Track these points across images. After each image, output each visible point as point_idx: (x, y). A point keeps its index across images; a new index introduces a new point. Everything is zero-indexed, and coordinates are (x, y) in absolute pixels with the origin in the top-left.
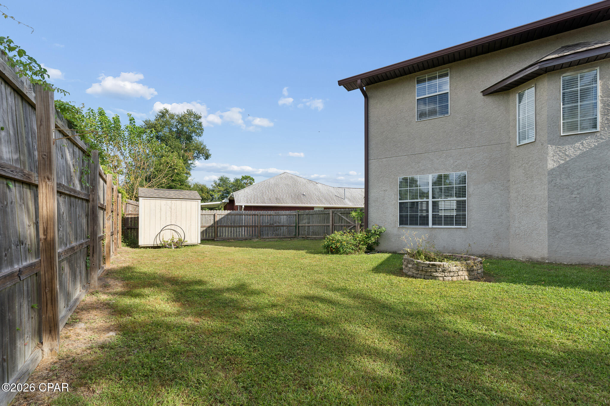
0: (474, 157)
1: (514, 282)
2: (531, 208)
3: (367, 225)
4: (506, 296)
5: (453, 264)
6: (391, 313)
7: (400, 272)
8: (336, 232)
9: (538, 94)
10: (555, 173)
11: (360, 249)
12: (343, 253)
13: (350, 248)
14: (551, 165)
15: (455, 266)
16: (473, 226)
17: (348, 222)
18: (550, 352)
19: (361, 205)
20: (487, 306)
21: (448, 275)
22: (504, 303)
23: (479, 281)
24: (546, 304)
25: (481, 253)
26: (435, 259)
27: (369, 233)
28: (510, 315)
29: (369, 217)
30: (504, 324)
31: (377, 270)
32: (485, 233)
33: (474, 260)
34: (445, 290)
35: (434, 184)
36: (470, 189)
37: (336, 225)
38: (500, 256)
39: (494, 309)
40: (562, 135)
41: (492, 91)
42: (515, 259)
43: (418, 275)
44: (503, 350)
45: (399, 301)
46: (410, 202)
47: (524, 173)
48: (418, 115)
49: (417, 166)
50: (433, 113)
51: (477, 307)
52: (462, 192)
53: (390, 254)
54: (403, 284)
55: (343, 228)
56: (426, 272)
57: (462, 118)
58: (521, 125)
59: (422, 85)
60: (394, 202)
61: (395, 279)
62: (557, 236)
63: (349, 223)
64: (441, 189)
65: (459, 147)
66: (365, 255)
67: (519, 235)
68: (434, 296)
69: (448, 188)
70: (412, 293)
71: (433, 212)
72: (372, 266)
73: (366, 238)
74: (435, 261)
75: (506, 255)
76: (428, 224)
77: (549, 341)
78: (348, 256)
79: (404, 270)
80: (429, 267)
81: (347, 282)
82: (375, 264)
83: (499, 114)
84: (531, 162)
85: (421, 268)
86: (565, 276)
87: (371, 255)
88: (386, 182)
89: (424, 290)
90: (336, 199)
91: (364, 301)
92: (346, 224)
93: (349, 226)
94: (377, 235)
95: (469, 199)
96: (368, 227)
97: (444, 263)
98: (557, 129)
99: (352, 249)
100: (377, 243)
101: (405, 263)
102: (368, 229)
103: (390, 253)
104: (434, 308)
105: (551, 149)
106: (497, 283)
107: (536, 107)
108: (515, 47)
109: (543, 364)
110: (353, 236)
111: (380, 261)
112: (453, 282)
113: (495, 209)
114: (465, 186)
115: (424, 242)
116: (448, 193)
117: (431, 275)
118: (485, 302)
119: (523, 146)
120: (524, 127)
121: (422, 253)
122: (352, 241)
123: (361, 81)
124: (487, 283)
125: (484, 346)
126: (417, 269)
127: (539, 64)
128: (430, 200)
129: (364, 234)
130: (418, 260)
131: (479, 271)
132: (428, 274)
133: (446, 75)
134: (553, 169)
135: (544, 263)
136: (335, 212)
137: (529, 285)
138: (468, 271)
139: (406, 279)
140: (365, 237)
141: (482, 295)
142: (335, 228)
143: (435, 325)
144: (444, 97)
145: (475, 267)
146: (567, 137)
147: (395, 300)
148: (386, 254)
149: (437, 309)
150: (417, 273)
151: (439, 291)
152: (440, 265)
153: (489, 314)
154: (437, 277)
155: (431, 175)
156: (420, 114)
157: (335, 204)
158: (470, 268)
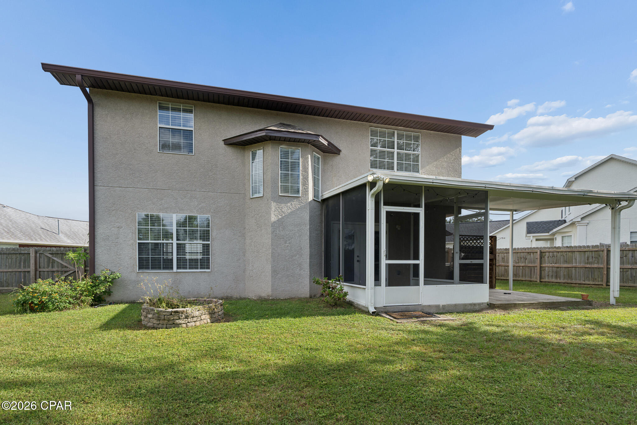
0: (216, 202)
1: (247, 319)
2: (260, 253)
3: (93, 270)
4: (240, 332)
5: (196, 309)
6: (124, 376)
7: (138, 325)
8: (40, 280)
9: (265, 157)
10: (275, 225)
11: (82, 301)
12: (53, 310)
13: (66, 302)
14: (273, 218)
15: (198, 311)
16: (216, 269)
17: (63, 266)
18: (268, 372)
19: (85, 243)
20: (224, 345)
21: (191, 320)
22: (239, 339)
23: (220, 323)
24: (268, 334)
25: (222, 295)
26: (178, 305)
27: (96, 280)
28: (242, 349)
29: (96, 260)
30: (237, 358)
31: (107, 326)
32: (226, 276)
33: (216, 302)
34: (187, 336)
35: (179, 224)
36: (213, 234)
37: (41, 270)
38: (238, 297)
39: (230, 346)
40: (280, 195)
41: (232, 142)
42: (249, 299)
43: (160, 325)
44: (235, 382)
45: (134, 359)
46: (151, 243)
47: (256, 223)
48: (161, 146)
49: (160, 203)
50: (176, 147)
51: (216, 348)
52: (205, 235)
53: (127, 305)
54: (141, 338)
55: (55, 274)
56: (169, 320)
57: (206, 161)
58: (253, 180)
59: (164, 113)
60: (132, 241)
61: (130, 334)
62: (277, 277)
63: (66, 267)
64: (185, 231)
65: (203, 190)
66: (91, 310)
67: (252, 277)
68: (176, 346)
69: (193, 231)
70: (151, 347)
71: (177, 255)
72: (100, 323)
73: (92, 287)
74: (177, 308)
75: (243, 296)
76: (172, 268)
77: (267, 364)
78: (62, 312)
79: (143, 322)
80: (172, 314)
81: (58, 349)
82: (104, 319)
83: (237, 166)
84: (260, 214)
85: (162, 317)
86: (281, 309)
87: (99, 309)
88: (120, 217)
89: (166, 341)
90: (43, 232)
91: (84, 370)
92: (60, 269)
93: (66, 272)
94: (108, 282)
95: (212, 243)
96: (94, 273)
97: (187, 309)
98: (277, 189)
99: (70, 303)
100: (108, 292)
101: (144, 313)
102: (95, 275)
103: (127, 303)
104: (175, 359)
105: (273, 205)
106: (235, 322)
107: (263, 167)
108: (249, 108)
109: (262, 384)
110: (70, 285)
111: (112, 315)
112: (196, 327)
113: (234, 253)
114: (209, 230)
115: (167, 288)
116: (192, 235)
117: (174, 324)
118: (223, 342)
119: (255, 199)
120: (256, 183)
121: (164, 300)
122: (70, 292)
123: (82, 78)
124: (226, 323)
125: (220, 384)
126: (159, 319)
127: (265, 131)
128: (175, 242)
129: (89, 281)
130: (159, 309)
131: (220, 313)
132: (171, 322)
133: (191, 111)
134: (275, 222)
135: (269, 300)
136: (41, 252)
137: (258, 320)
138: (210, 314)
139: (145, 331)
140: (91, 285)
141: (222, 335)
142: (39, 275)
143: (175, 376)
144: (188, 134)
145: (216, 310)
146: (283, 197)
147: (129, 360)
148: (121, 305)
149: (178, 359)
150: (158, 323)
151: (181, 339)
152: (183, 311)
153: (226, 352)
154: (180, 324)
155: (175, 215)
156: (163, 145)
157: (41, 240)
158: (212, 311)
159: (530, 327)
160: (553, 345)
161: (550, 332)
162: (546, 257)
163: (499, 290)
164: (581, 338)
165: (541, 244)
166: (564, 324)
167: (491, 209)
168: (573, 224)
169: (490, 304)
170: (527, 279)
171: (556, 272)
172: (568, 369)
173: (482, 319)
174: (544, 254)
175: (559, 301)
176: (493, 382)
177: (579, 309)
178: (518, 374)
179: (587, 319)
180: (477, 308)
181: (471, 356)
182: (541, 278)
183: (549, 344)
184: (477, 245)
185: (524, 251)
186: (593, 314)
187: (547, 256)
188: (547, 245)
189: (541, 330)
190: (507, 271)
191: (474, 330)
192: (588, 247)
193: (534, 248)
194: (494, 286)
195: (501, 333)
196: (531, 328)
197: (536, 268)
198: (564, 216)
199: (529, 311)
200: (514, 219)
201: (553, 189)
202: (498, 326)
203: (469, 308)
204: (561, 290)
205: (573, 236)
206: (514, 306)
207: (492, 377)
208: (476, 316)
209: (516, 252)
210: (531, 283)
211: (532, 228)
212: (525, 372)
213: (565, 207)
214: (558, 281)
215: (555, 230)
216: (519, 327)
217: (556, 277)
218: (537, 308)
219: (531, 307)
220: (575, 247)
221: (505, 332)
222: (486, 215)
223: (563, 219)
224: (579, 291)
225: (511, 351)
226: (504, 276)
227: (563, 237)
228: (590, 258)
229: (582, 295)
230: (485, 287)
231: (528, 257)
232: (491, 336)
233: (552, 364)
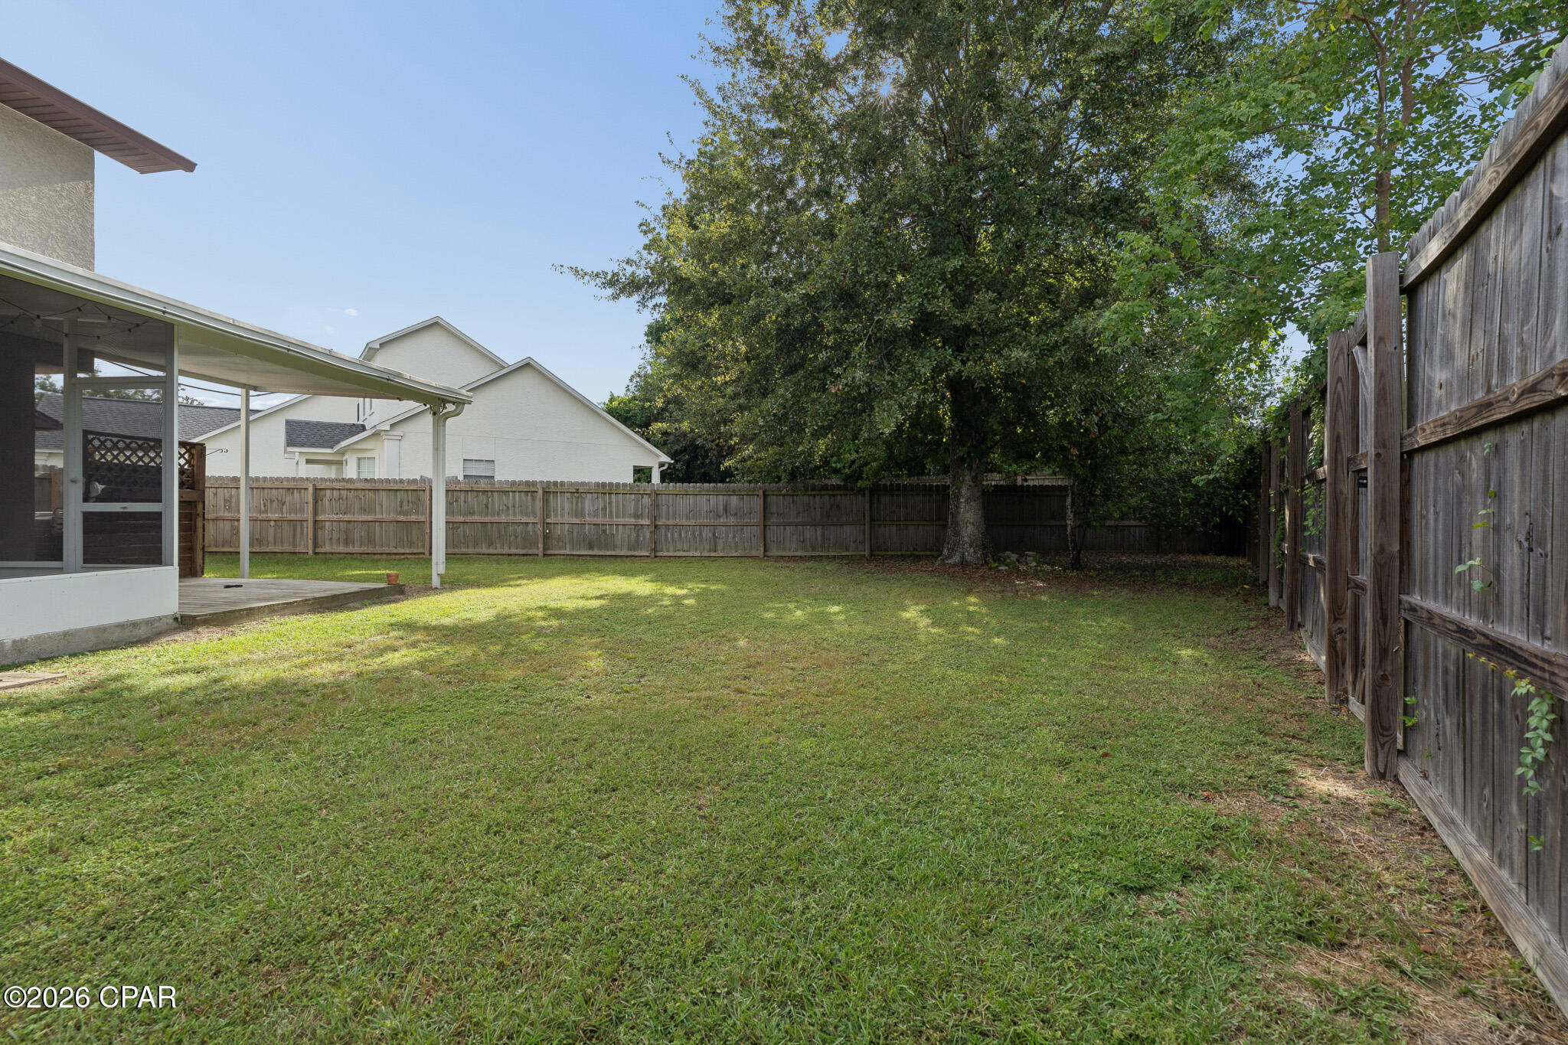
159: (280, 658)
160: (324, 686)
161: (323, 660)
162: (326, 500)
163: (212, 579)
164: (379, 660)
165: (318, 472)
166: (353, 637)
167: (182, 373)
168: (376, 435)
169: (182, 616)
170: (288, 548)
171: (347, 532)
172: (349, 729)
173: (154, 659)
174: (322, 493)
175: (346, 591)
176: (167, 820)
177: (382, 603)
178: (238, 776)
179: (393, 620)
180: (143, 632)
181: (105, 769)
182: (315, 545)
183: (317, 686)
184: (146, 465)
185: (278, 484)
186: (405, 610)
187: (328, 497)
188: (330, 473)
189: (305, 659)
190: (236, 531)
191: (126, 694)
192: (401, 481)
193: (301, 479)
194: (199, 570)
195: (205, 687)
196: (282, 658)
197: (305, 524)
198: (362, 418)
199: (282, 621)
200: (252, 407)
201: (330, 354)
202: (198, 671)
203: (116, 636)
204: (355, 569)
205: (377, 460)
206: (248, 615)
207: (166, 808)
208: (136, 657)
209: (258, 486)
210: (296, 558)
211: (299, 434)
212: (255, 766)
213: (364, 397)
214: (351, 549)
215: (343, 444)
216: (254, 662)
217: (347, 542)
218: (302, 613)
219: (287, 611)
220: (381, 481)
221: (216, 681)
222: (166, 385)
223: (360, 422)
224: (386, 569)
225: (226, 726)
226: (229, 543)
227: (359, 459)
228: (405, 503)
229: (388, 575)
230: (169, 574)
231: (288, 499)
232: (173, 702)
233: (318, 729)
